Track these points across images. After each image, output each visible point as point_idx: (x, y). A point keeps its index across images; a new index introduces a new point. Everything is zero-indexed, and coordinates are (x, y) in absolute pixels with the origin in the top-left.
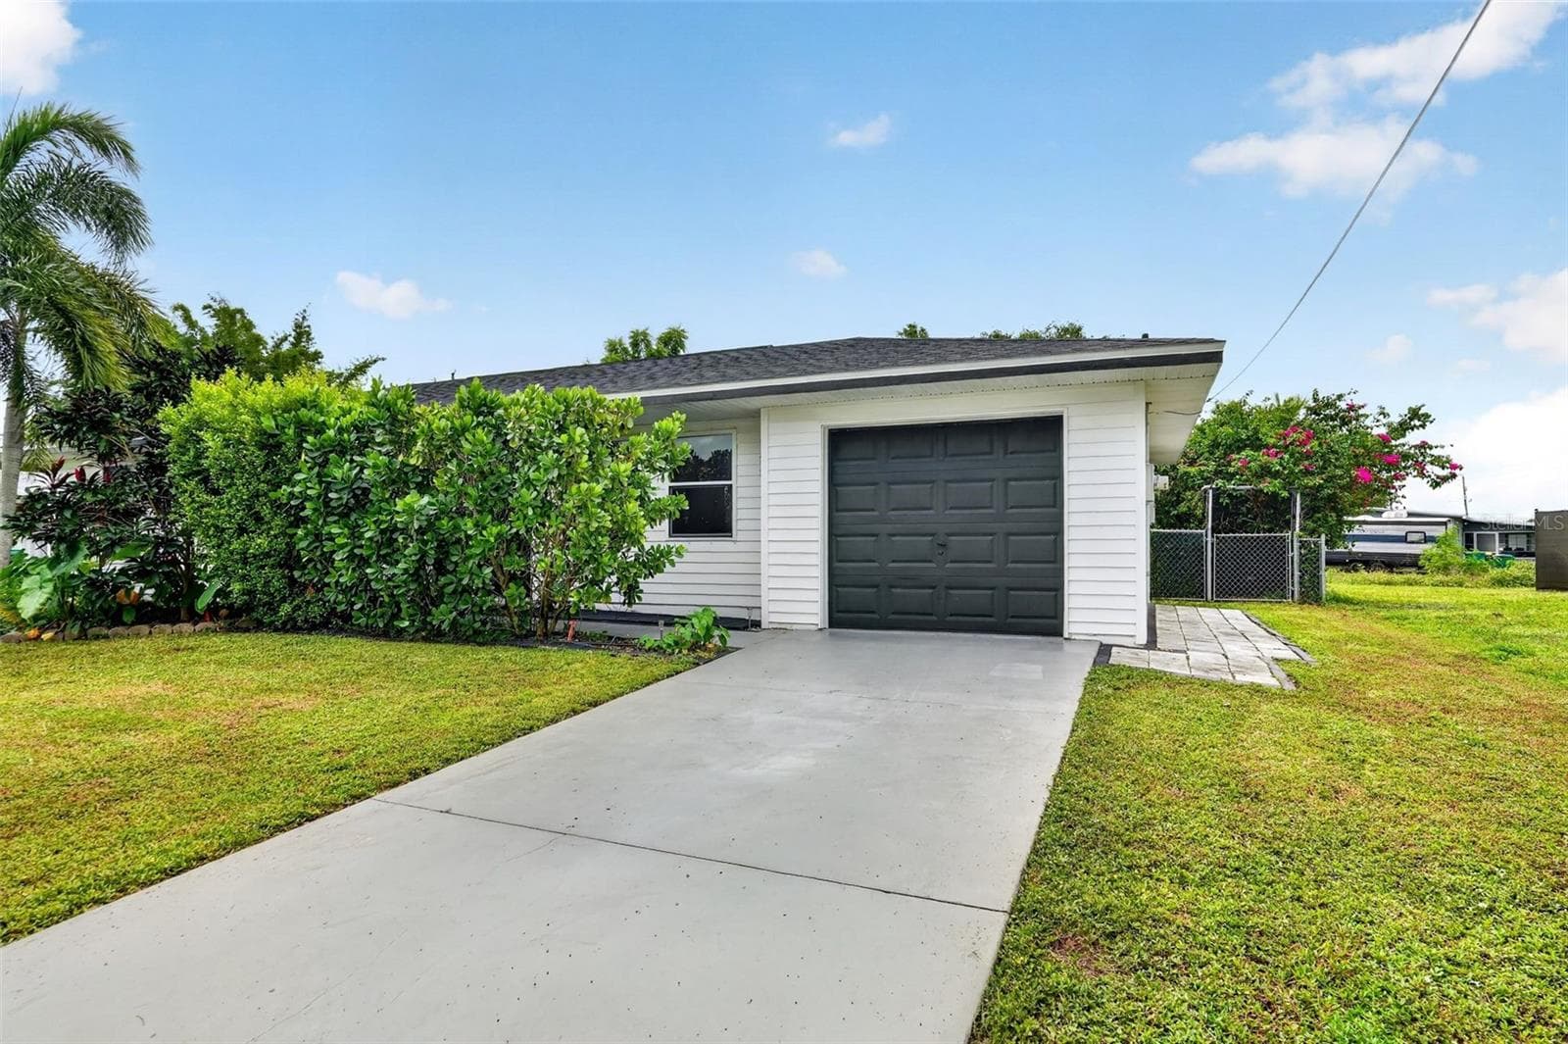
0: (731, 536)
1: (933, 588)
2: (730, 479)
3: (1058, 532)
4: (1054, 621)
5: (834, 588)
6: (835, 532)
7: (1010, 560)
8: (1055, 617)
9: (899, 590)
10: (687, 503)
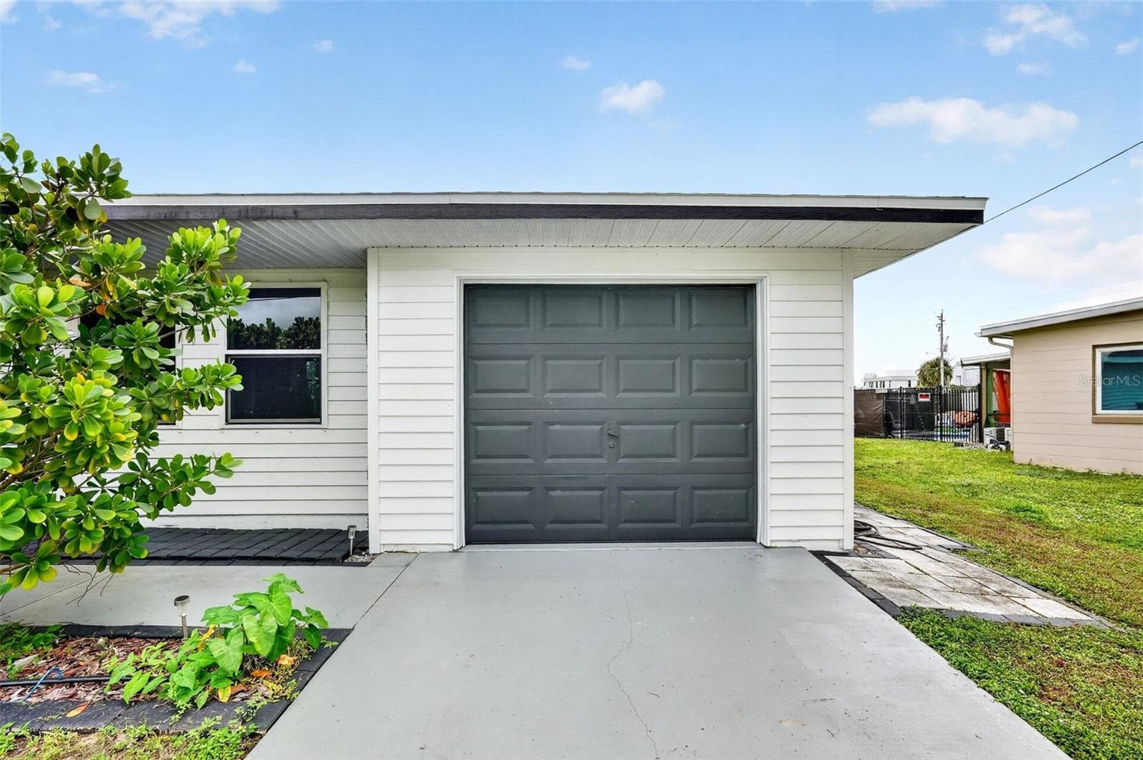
0: (320, 423)
1: (602, 489)
2: (319, 347)
3: (751, 420)
4: (744, 524)
5: (472, 492)
6: (473, 419)
7: (696, 453)
8: (746, 520)
9: (559, 493)
10: (238, 379)
